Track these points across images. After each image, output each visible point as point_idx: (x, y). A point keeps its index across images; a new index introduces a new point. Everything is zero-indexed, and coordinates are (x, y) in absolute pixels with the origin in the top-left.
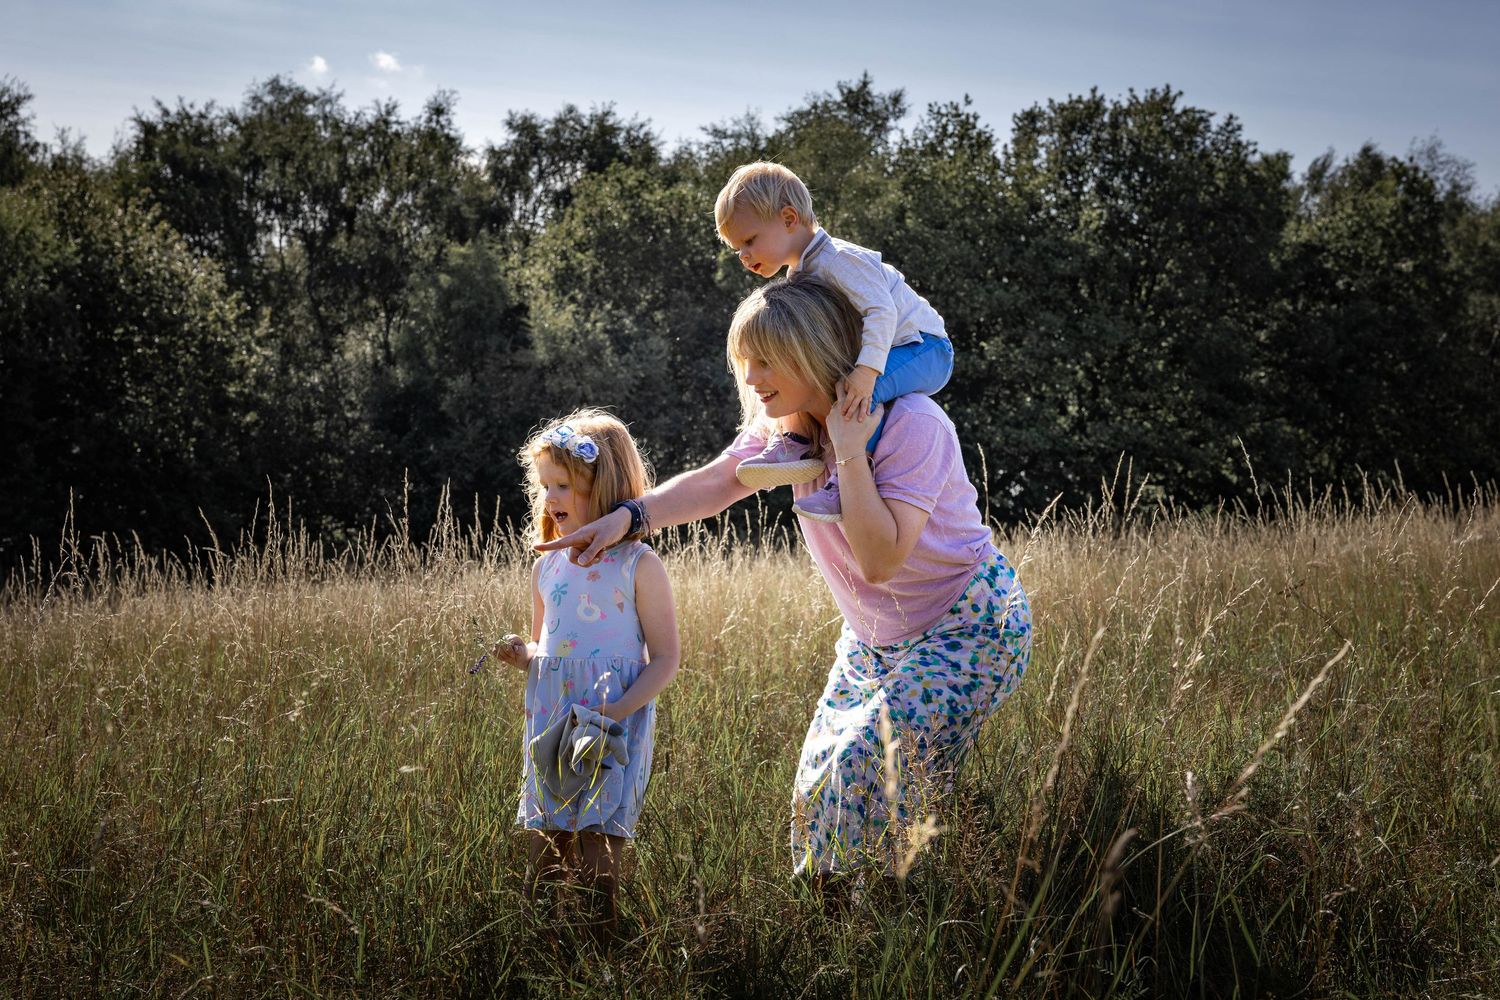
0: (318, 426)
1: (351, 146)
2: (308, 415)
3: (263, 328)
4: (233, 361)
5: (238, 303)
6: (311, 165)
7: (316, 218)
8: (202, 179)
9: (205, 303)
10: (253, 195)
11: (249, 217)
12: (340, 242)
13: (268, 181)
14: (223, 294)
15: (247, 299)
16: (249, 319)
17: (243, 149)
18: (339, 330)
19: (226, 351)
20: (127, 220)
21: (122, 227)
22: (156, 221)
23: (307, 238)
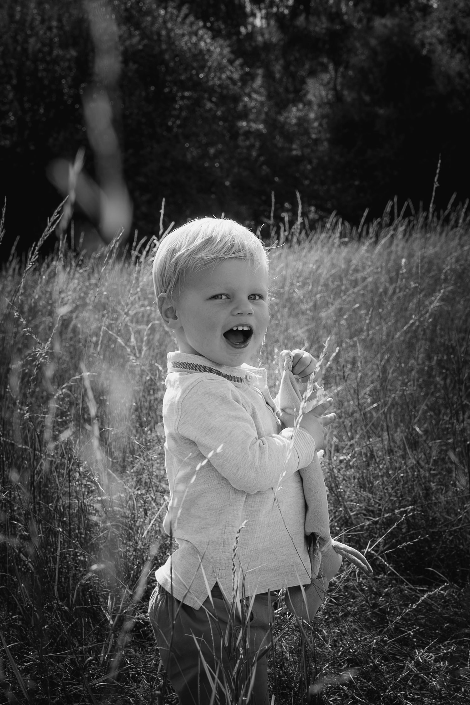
3: (258, 83)
4: (240, 106)
5: (242, 66)
12: (301, 20)
14: (231, 62)
15: (246, 64)
16: (247, 79)
18: (303, 80)
19: (236, 99)
20: (168, 16)
21: (165, 22)
22: (186, 16)
23: (280, 19)
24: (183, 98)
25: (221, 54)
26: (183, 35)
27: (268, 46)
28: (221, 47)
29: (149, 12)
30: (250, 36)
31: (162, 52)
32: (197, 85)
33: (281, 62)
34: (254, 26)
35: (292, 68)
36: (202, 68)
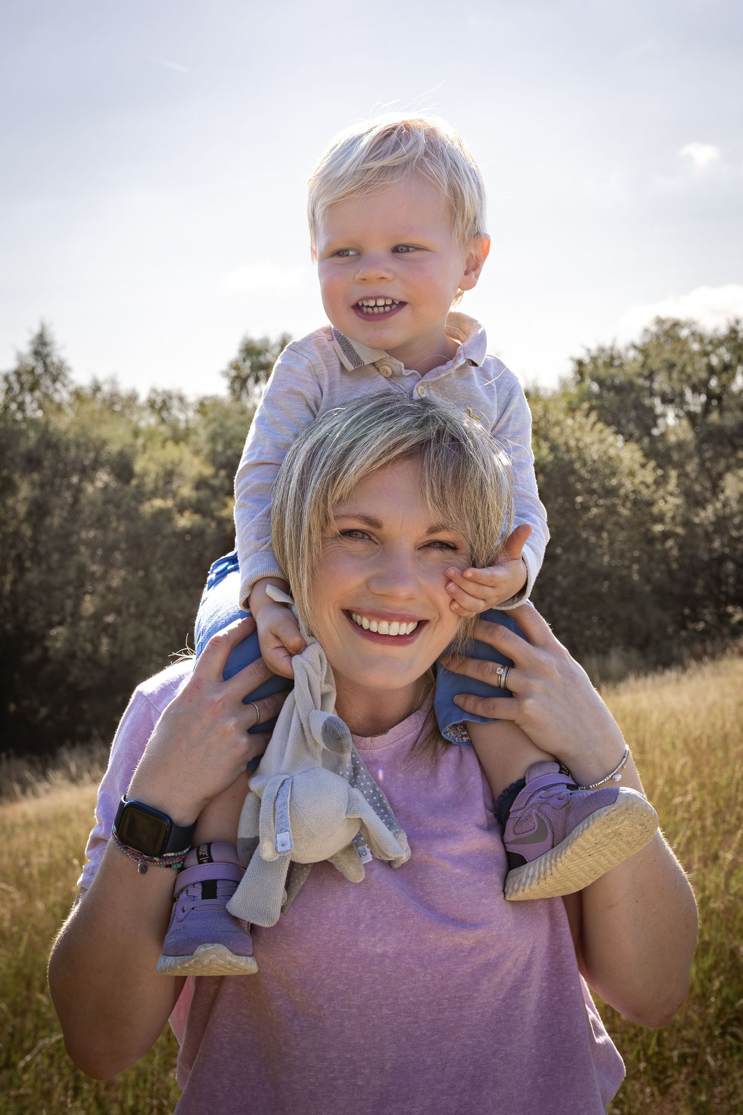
0: (717, 544)
1: (713, 352)
2: (708, 537)
3: (672, 485)
4: (655, 510)
5: (654, 469)
6: (689, 370)
7: (695, 402)
8: (619, 389)
9: (632, 474)
10: (652, 393)
11: (651, 409)
12: (714, 417)
13: (661, 383)
14: (643, 466)
15: (659, 466)
16: (661, 482)
17: (643, 365)
18: (720, 476)
19: (651, 503)
20: (576, 426)
21: (573, 432)
22: (595, 424)
23: (692, 417)
24: (597, 505)
25: (632, 459)
26: (592, 443)
27: (680, 445)
28: (633, 451)
29: (557, 423)
30: (663, 435)
31: (571, 462)
32: (611, 492)
33: (696, 460)
34: (667, 426)
35: (708, 464)
36: (614, 474)
